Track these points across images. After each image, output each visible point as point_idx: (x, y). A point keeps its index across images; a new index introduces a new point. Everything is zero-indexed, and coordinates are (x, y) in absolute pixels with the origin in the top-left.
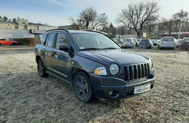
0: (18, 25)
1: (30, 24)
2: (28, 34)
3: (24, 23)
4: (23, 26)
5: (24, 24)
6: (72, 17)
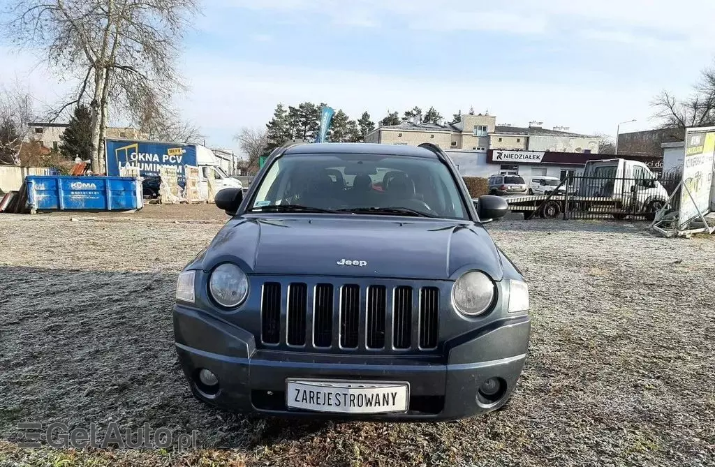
0: (461, 135)
1: (500, 129)
2: (478, 164)
3: (480, 128)
4: (478, 139)
5: (480, 133)
6: (671, 95)
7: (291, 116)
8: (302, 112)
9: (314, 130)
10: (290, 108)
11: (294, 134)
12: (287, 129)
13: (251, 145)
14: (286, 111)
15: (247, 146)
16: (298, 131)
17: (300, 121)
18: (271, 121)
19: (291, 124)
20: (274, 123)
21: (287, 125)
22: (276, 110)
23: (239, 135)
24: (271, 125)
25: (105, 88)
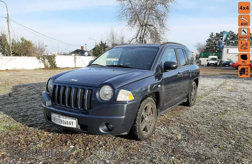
7: (216, 37)
8: (221, 35)
9: (226, 41)
10: (216, 33)
11: (217, 43)
12: (215, 42)
13: (201, 48)
14: (214, 35)
15: (199, 49)
16: (219, 42)
17: (220, 38)
18: (208, 39)
19: (216, 40)
20: (209, 40)
21: (214, 40)
22: (211, 35)
23: (197, 45)
24: (208, 41)
25: (144, 32)
